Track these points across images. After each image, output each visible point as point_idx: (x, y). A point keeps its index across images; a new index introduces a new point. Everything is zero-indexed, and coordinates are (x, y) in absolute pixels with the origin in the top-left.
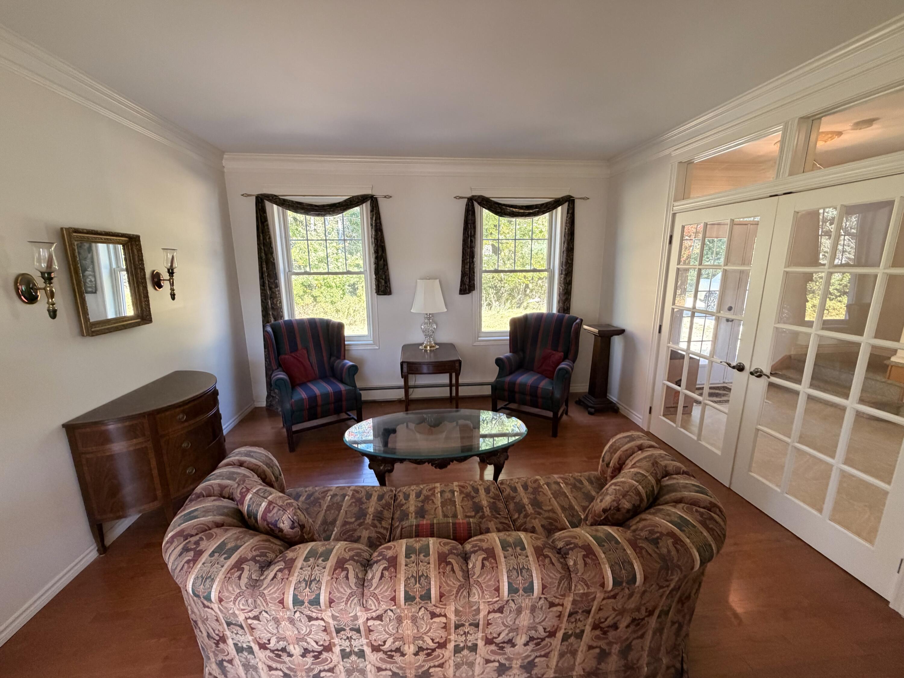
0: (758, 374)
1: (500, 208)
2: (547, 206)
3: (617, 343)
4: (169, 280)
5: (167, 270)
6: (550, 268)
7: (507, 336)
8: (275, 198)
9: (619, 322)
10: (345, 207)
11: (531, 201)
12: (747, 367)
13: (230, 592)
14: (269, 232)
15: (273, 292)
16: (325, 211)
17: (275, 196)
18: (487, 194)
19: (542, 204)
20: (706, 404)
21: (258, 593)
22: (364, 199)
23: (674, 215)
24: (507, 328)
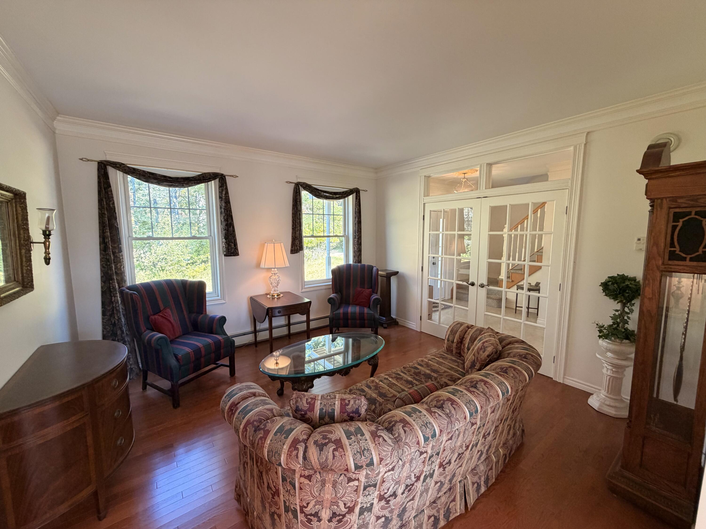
0: (482, 286)
1: (318, 192)
2: (346, 193)
3: (394, 280)
4: (44, 243)
5: (42, 232)
6: (345, 235)
7: (330, 282)
8: (122, 166)
9: (393, 267)
10: (199, 182)
11: (336, 189)
12: (476, 283)
13: (387, 451)
14: (113, 197)
15: (115, 257)
16: (179, 183)
17: (124, 164)
18: (309, 182)
19: (343, 192)
20: (455, 307)
21: (402, 444)
22: (215, 177)
23: (424, 204)
24: (331, 277)
